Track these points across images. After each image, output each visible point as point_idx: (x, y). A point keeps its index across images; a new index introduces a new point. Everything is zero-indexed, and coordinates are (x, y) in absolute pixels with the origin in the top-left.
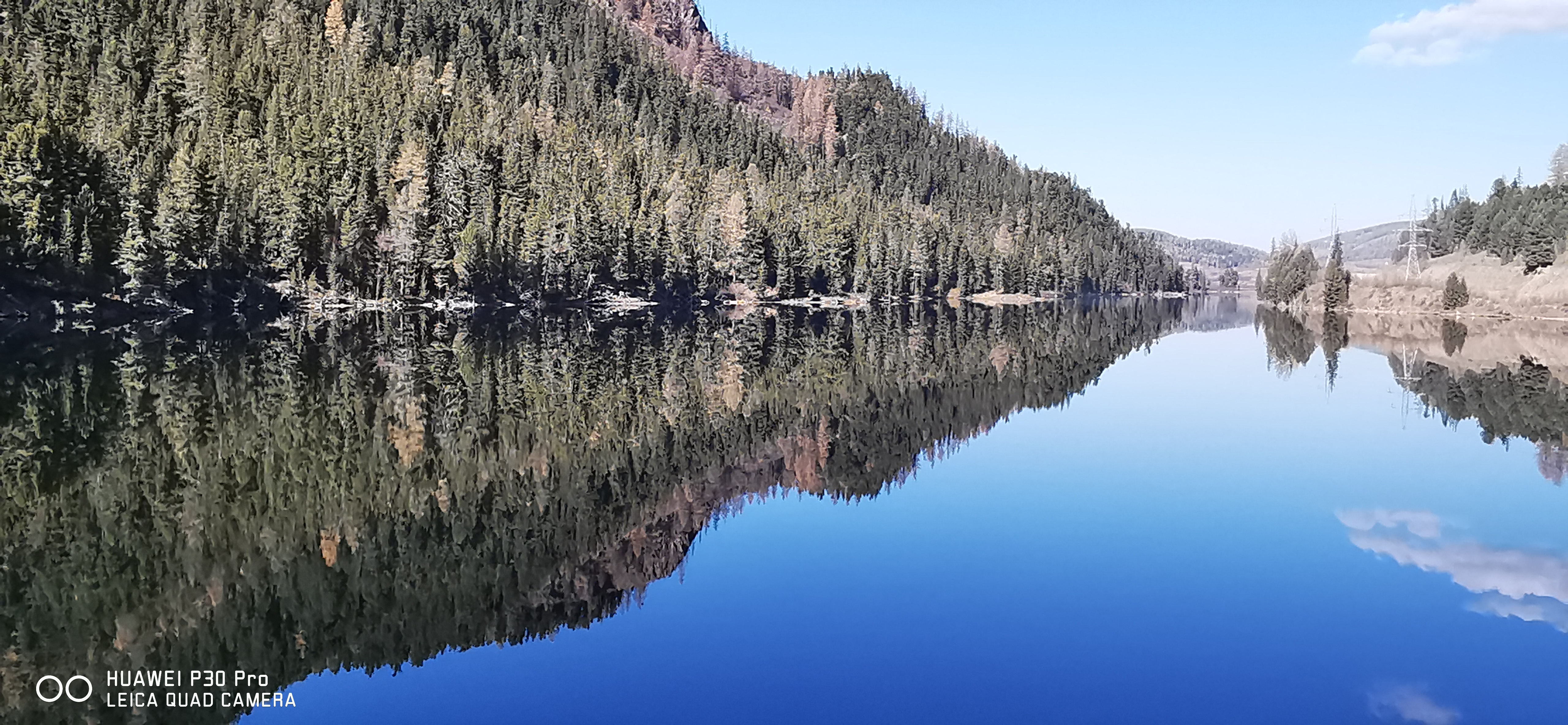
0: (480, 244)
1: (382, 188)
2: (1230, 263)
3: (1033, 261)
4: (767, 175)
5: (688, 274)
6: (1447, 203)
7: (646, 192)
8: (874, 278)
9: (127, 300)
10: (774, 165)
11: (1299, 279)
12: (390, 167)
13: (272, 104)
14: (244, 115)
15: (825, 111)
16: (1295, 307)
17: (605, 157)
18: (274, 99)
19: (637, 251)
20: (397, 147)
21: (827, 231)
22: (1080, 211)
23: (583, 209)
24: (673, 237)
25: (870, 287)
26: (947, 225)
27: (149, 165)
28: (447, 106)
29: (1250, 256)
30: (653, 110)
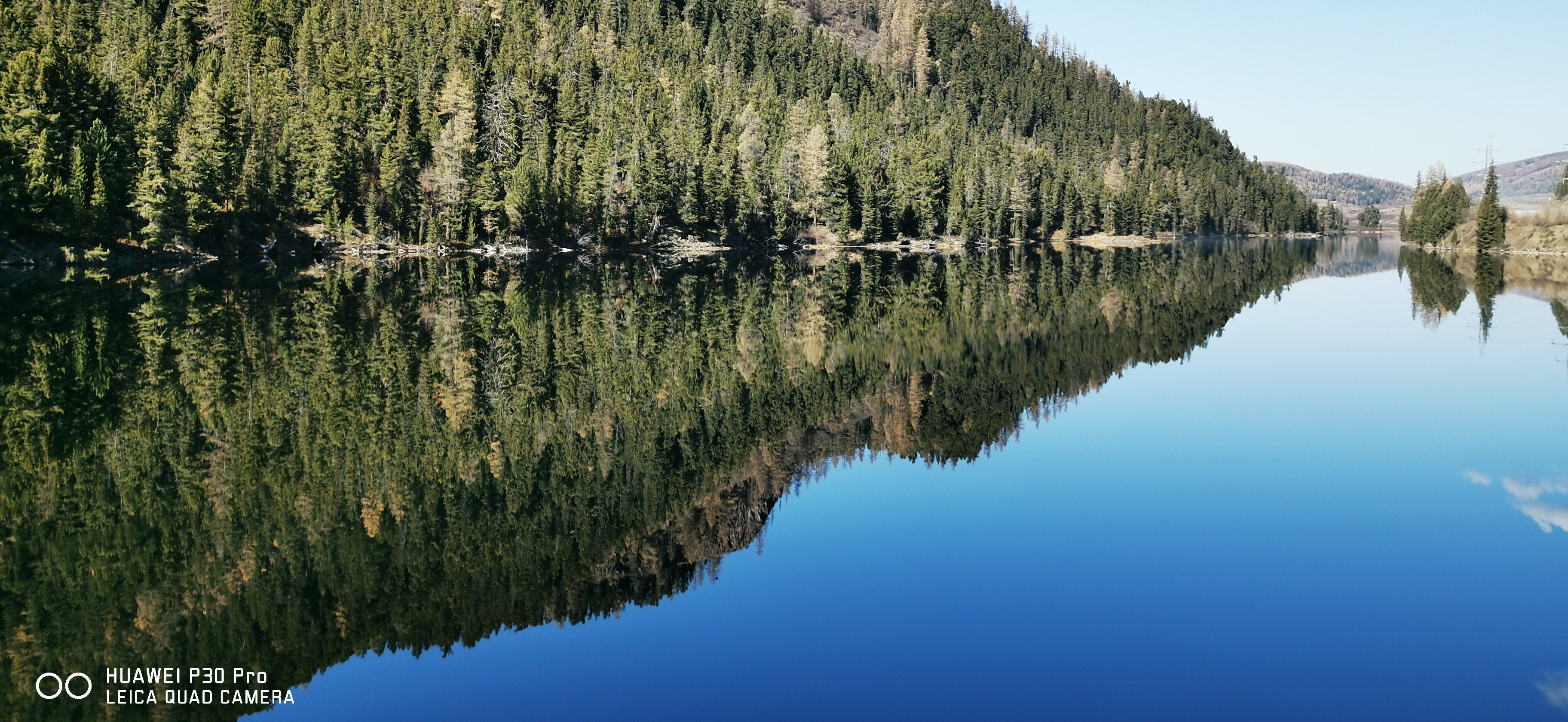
0: (534, 183)
1: (425, 121)
2: (1371, 200)
3: (1148, 199)
4: (852, 106)
5: (764, 216)
7: (717, 125)
8: (970, 220)
9: (145, 246)
10: (859, 94)
11: (1448, 217)
12: (433, 98)
13: (303, 29)
14: (273, 42)
15: (916, 33)
16: (1444, 248)
17: (671, 87)
18: (305, 24)
19: (707, 191)
20: (440, 76)
21: (917, 167)
22: (1202, 142)
23: (647, 143)
24: (746, 175)
25: (965, 229)
26: (1052, 159)
27: (168, 98)
28: (496, 31)
29: (1393, 192)
30: (724, 34)
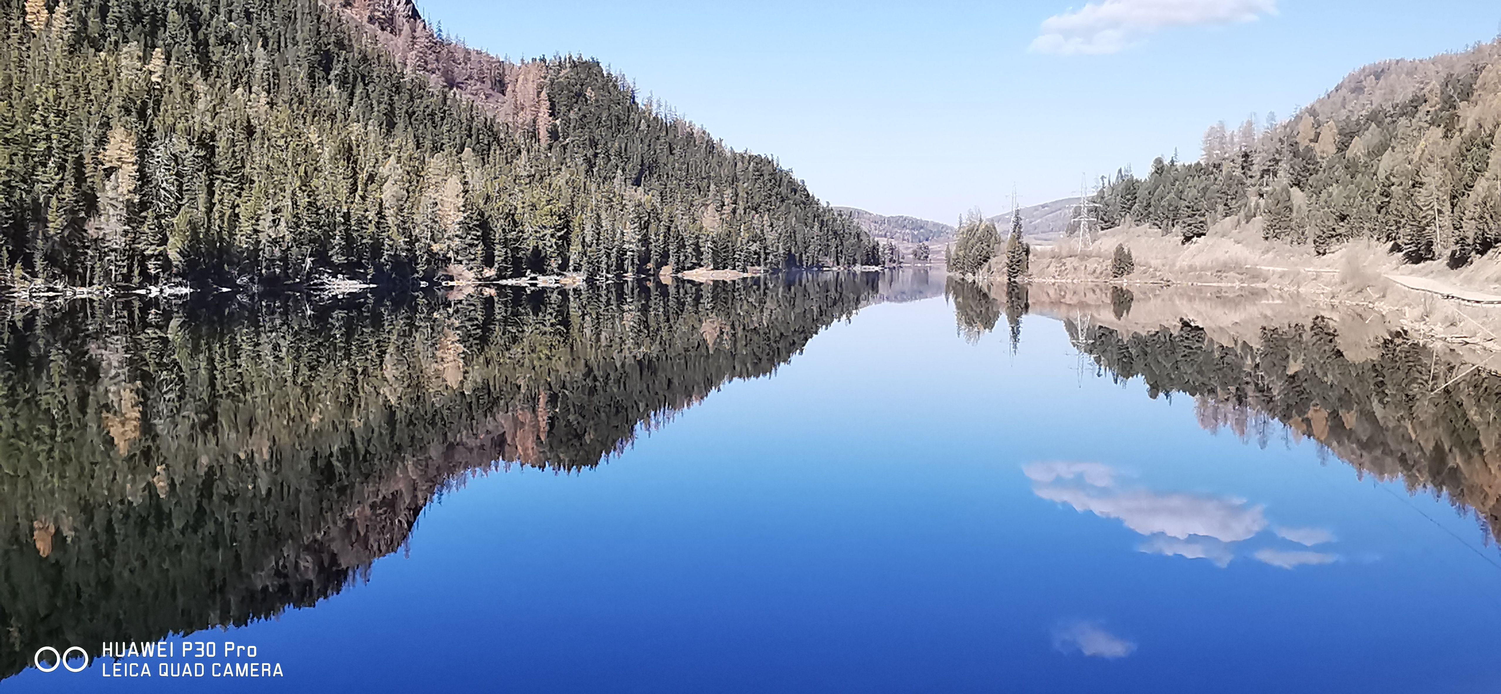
0: (194, 230)
1: (90, 174)
2: (922, 238)
3: (740, 239)
4: (483, 159)
5: (406, 256)
6: (1113, 180)
7: (363, 176)
8: (590, 258)
10: (489, 149)
11: (984, 252)
12: (98, 153)
15: (538, 96)
16: (981, 278)
17: (321, 143)
19: (355, 234)
20: (104, 133)
21: (544, 213)
23: (299, 193)
24: (390, 220)
25: (585, 266)
26: (658, 205)
28: (157, 92)
29: (939, 231)
30: (368, 96)
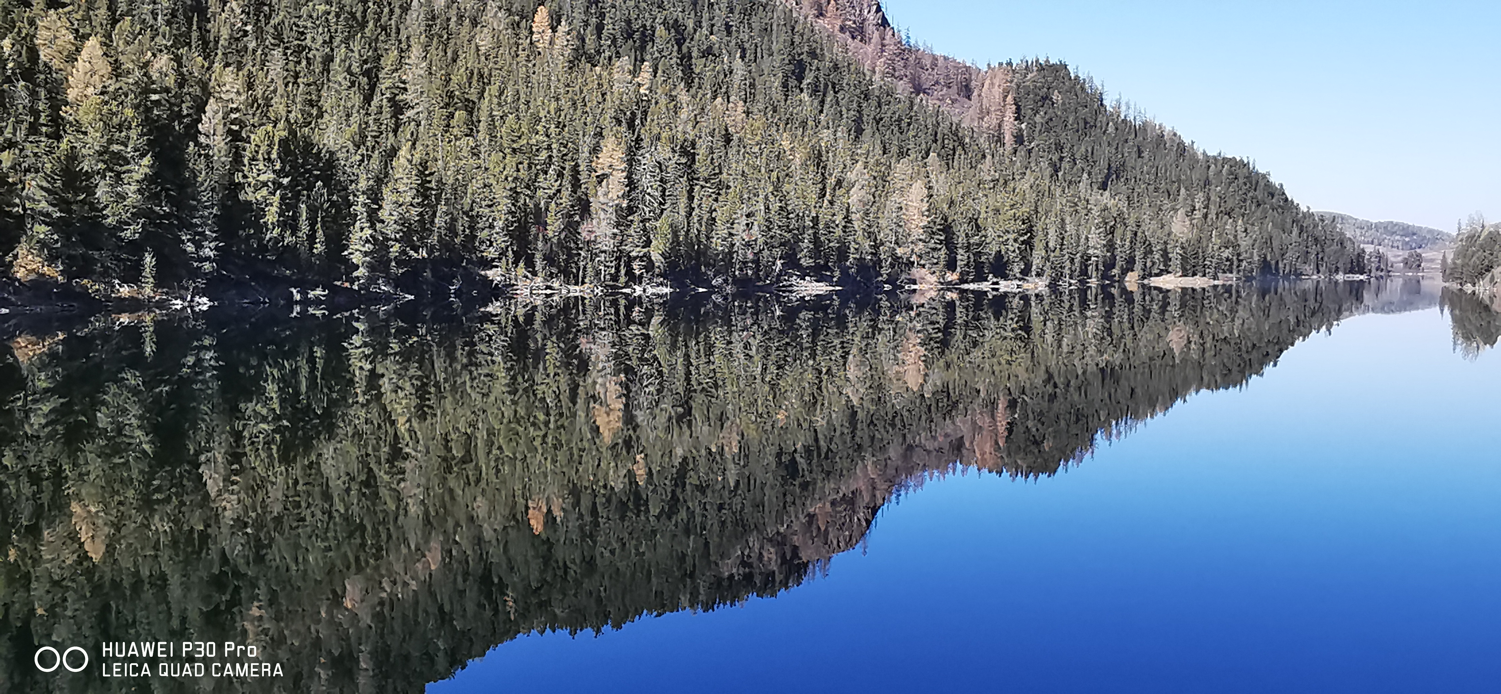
0: (675, 233)
1: (584, 181)
2: (1414, 245)
3: (1211, 245)
4: (948, 164)
5: (871, 260)
7: (832, 181)
8: (1053, 263)
9: (356, 287)
10: (954, 154)
11: (1486, 261)
12: (591, 162)
13: (485, 104)
14: (460, 115)
15: (1004, 101)
16: (1482, 289)
17: (792, 149)
18: (486, 100)
19: (823, 238)
20: (598, 142)
21: (1006, 217)
22: (1259, 194)
23: (771, 198)
24: (856, 224)
25: (1048, 271)
26: (1125, 209)
27: (375, 163)
28: (644, 103)
29: (1435, 238)
30: (837, 103)
